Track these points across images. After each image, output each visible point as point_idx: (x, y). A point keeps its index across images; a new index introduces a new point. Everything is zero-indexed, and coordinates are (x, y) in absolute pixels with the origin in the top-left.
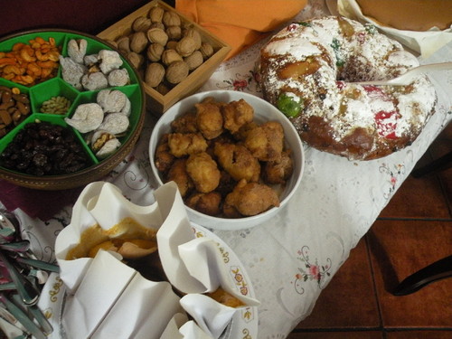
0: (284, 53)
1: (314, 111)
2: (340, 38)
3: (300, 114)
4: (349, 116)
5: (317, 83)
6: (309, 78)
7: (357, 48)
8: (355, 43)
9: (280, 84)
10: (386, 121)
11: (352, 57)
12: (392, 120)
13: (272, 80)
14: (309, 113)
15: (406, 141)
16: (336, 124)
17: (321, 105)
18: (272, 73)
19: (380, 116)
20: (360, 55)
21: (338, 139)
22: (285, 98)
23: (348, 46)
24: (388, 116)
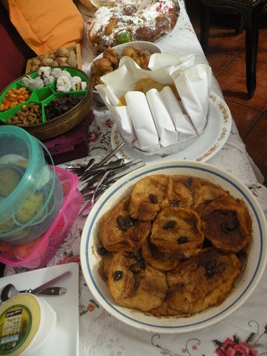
0: (100, 28)
1: (134, 29)
2: (112, 9)
3: (131, 36)
4: (148, 19)
5: (124, 22)
6: (119, 23)
7: (122, 5)
8: (119, 5)
9: (112, 36)
10: (162, 8)
11: (124, 9)
12: (163, 6)
13: (107, 39)
14: (134, 32)
15: (177, 9)
16: (147, 24)
17: (135, 25)
18: (104, 37)
19: (158, 10)
20: (126, 6)
21: (154, 29)
22: (119, 36)
23: (118, 8)
24: (161, 6)
